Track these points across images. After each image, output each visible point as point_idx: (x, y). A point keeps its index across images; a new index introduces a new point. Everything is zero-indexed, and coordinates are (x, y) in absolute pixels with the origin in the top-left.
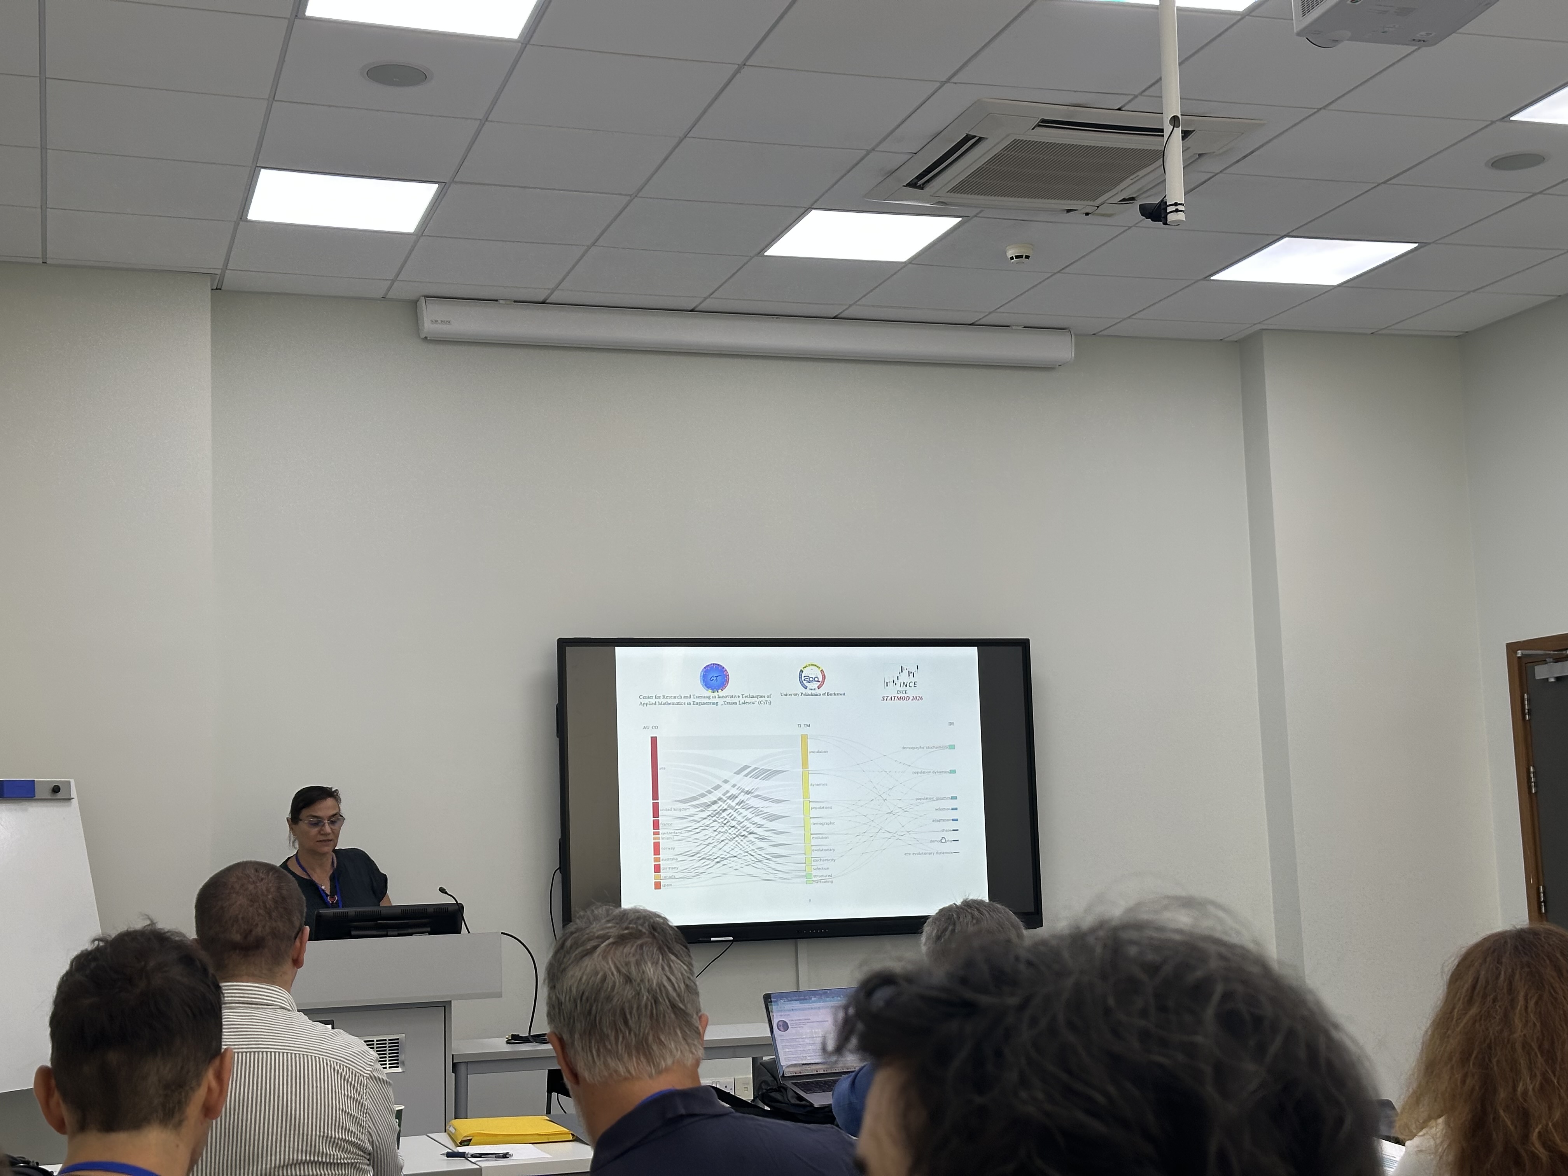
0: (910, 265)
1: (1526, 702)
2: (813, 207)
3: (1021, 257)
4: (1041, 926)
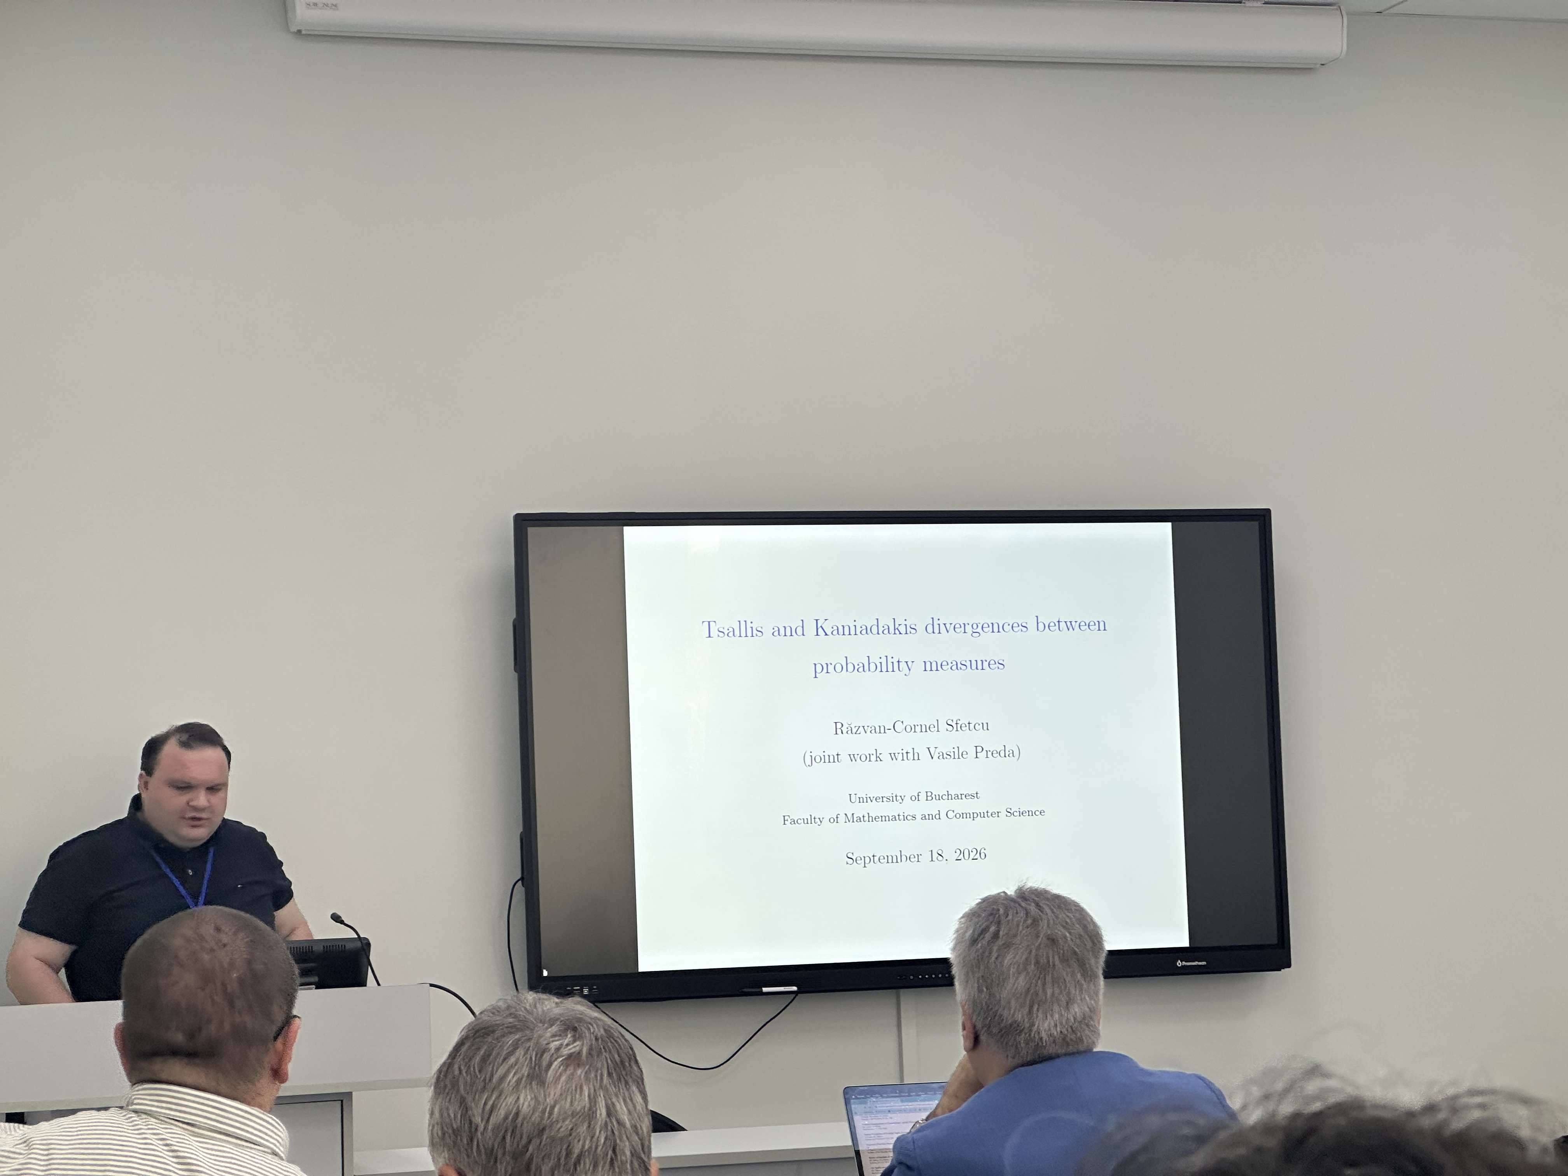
4: (1289, 966)
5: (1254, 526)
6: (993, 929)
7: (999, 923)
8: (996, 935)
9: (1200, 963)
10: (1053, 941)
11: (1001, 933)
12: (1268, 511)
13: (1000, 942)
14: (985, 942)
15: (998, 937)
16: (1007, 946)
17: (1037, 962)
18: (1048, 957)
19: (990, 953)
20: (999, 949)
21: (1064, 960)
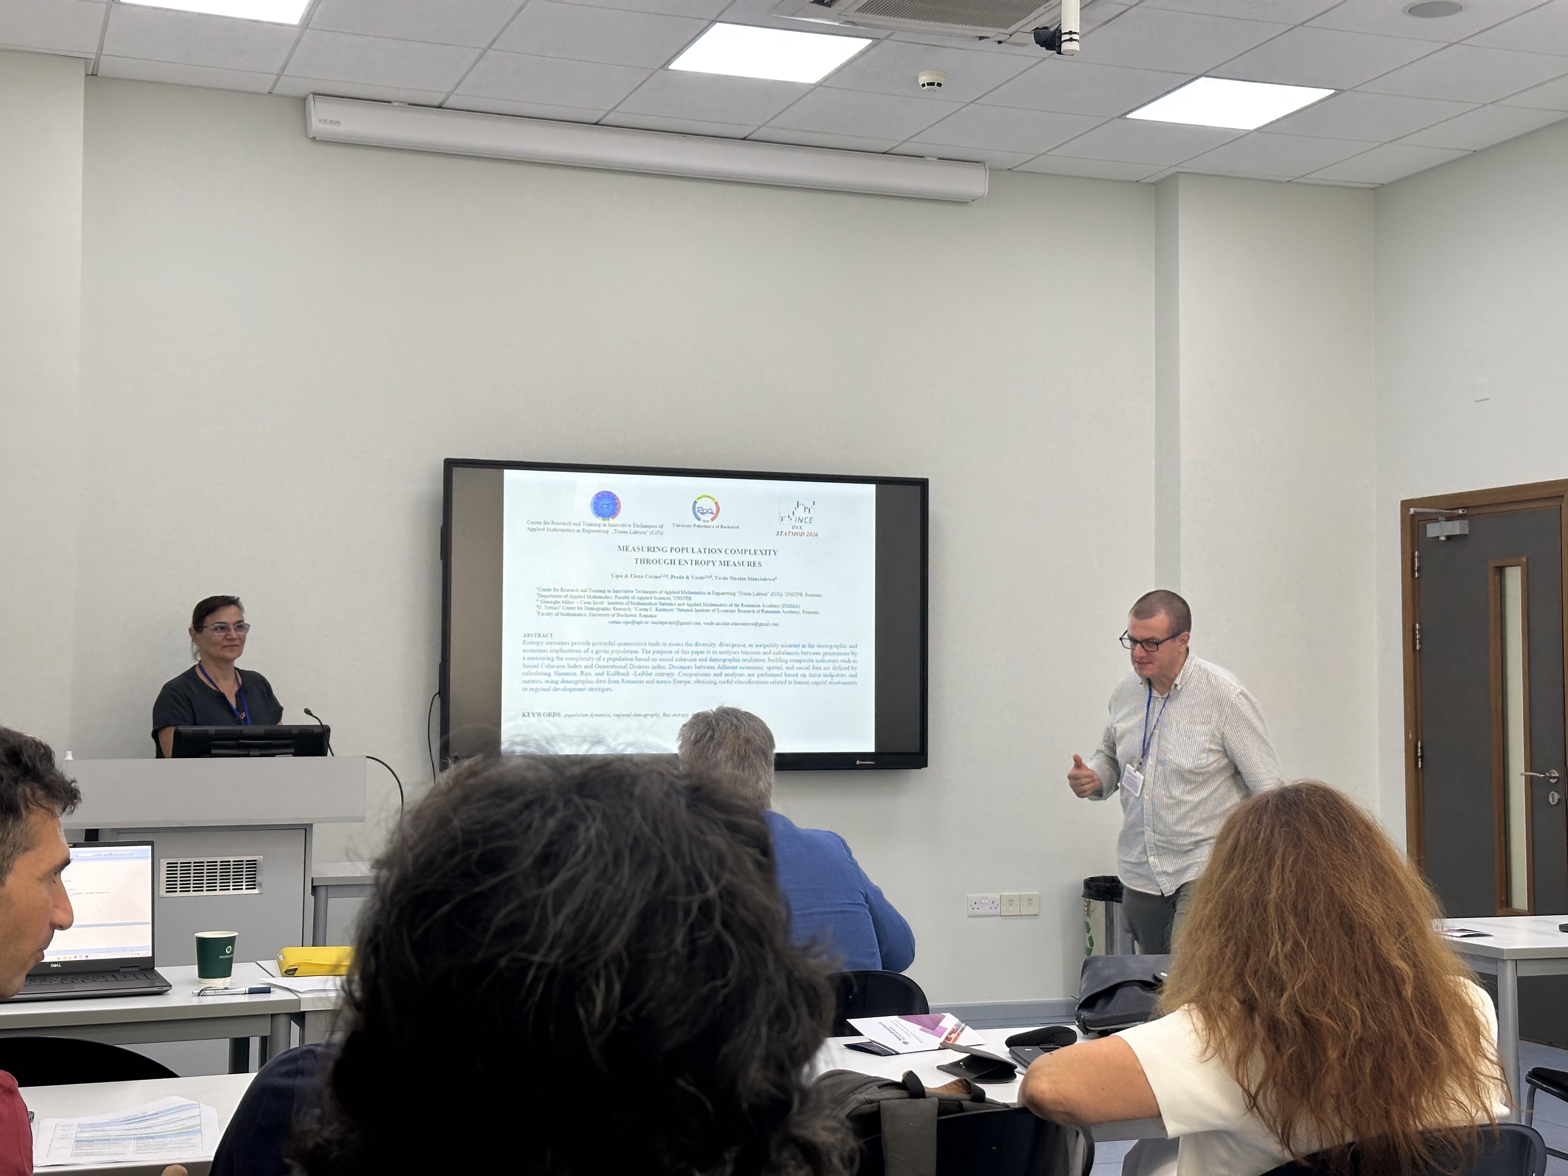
0: (819, 88)
1: (1416, 560)
2: (717, 20)
3: (932, 84)
4: (926, 766)
5: (917, 489)
6: (710, 733)
7: (713, 730)
8: (712, 737)
9: (871, 763)
10: (748, 741)
11: (716, 736)
12: (927, 480)
13: (715, 741)
14: (704, 741)
15: (714, 738)
16: (719, 744)
17: (739, 754)
18: (746, 752)
19: (709, 749)
20: (714, 747)
21: (755, 753)
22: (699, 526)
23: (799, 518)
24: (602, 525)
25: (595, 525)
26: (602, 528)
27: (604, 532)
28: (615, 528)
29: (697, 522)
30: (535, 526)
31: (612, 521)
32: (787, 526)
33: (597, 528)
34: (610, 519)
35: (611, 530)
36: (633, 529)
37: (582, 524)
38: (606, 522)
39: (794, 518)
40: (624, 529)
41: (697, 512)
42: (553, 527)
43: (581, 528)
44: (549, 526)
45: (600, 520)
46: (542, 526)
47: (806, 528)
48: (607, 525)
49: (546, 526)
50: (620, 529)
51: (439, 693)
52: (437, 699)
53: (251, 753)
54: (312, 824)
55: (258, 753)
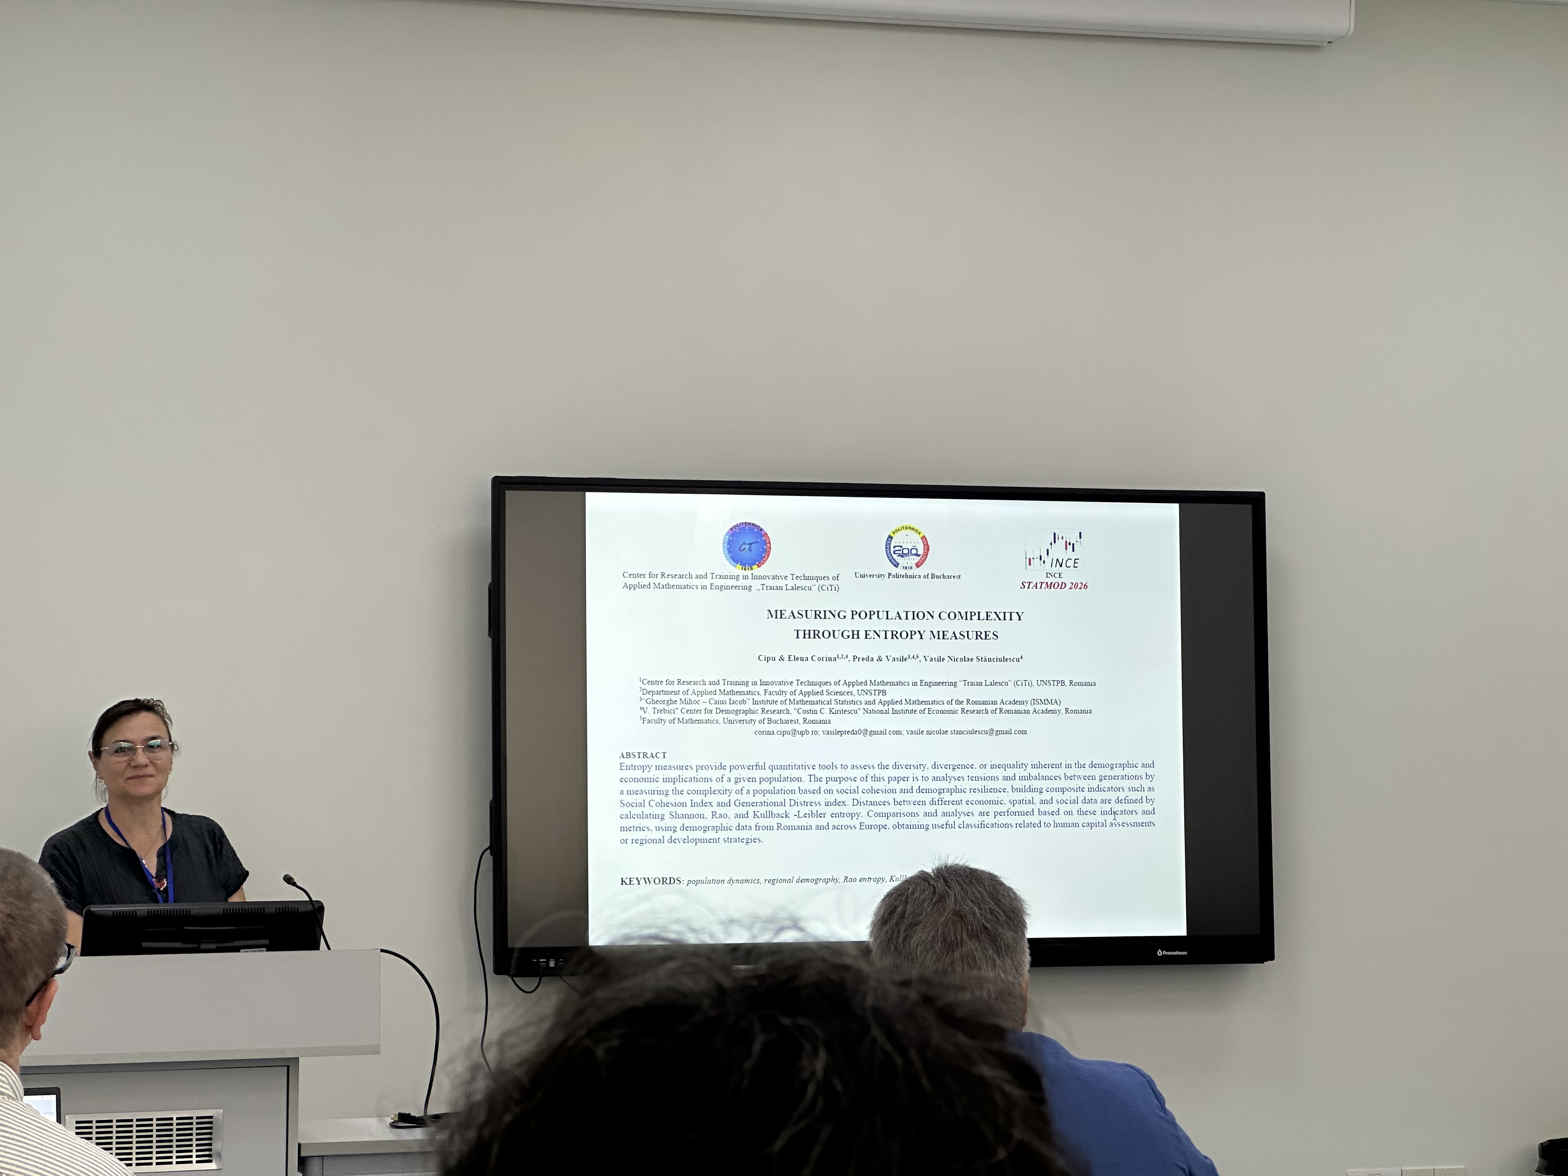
4: (1272, 958)
5: (1247, 510)
6: (900, 909)
9: (1181, 953)
12: (1262, 495)
13: (907, 922)
14: (893, 923)
19: (898, 934)
20: (907, 929)
22: (897, 576)
23: (1058, 560)
24: (741, 577)
25: (732, 577)
26: (742, 582)
27: (744, 588)
28: (763, 581)
29: (894, 570)
30: (634, 581)
31: (756, 571)
32: (1038, 573)
33: (733, 582)
34: (755, 567)
35: (756, 584)
36: (791, 583)
37: (709, 576)
38: (748, 573)
39: (1048, 562)
40: (777, 583)
41: (894, 553)
42: (664, 581)
43: (707, 582)
44: (657, 581)
45: (738, 570)
46: (645, 581)
47: (1069, 576)
48: (750, 577)
49: (652, 580)
50: (769, 582)
51: (490, 848)
52: (488, 858)
53: (203, 946)
54: (298, 1059)
55: (213, 946)
